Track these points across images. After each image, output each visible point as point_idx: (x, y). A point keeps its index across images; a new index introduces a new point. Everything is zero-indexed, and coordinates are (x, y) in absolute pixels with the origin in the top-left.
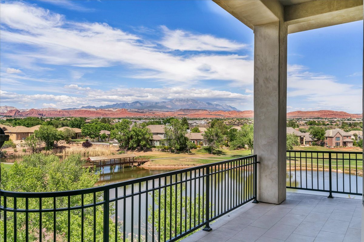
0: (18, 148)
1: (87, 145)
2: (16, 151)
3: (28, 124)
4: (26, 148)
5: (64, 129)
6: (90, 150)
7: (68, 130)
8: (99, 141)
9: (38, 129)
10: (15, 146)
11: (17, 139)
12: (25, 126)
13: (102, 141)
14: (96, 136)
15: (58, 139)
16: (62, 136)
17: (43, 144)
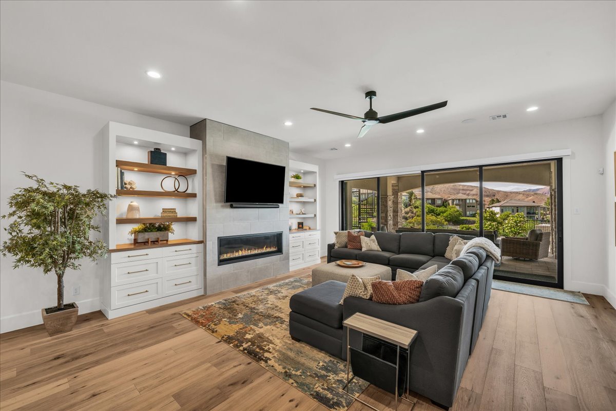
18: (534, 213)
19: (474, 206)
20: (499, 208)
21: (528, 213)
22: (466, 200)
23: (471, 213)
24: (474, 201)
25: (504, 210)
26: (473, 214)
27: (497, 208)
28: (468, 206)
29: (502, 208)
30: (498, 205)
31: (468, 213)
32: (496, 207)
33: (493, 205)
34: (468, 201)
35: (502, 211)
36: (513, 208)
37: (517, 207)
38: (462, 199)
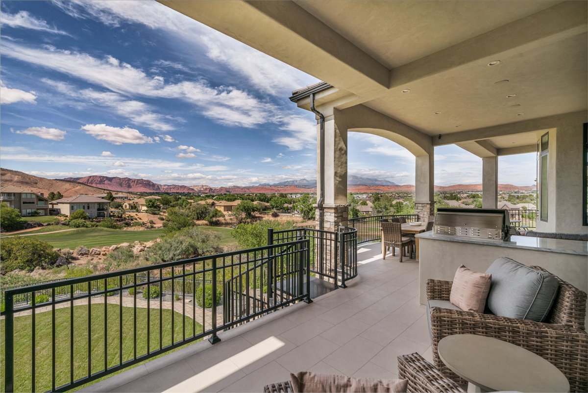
0: (227, 218)
1: (275, 215)
2: (225, 220)
4: (232, 217)
5: (257, 203)
6: (279, 219)
7: (259, 203)
8: (283, 213)
9: (239, 203)
10: (224, 216)
11: (225, 211)
13: (285, 213)
14: (281, 209)
15: (254, 211)
16: (257, 208)
17: (244, 215)
18: (103, 209)
19: (34, 203)
20: (69, 205)
21: (98, 210)
22: (20, 194)
23: (28, 211)
24: (34, 196)
25: (75, 207)
26: (32, 213)
27: (65, 205)
28: (24, 203)
29: (72, 205)
30: (66, 201)
31: (24, 212)
32: (63, 203)
33: (58, 201)
34: (23, 196)
35: (72, 208)
36: (84, 204)
37: (88, 203)
38: (14, 194)
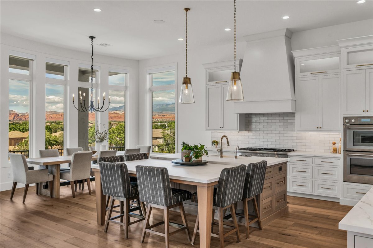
3: (23, 129)
11: (11, 145)
12: (21, 131)
